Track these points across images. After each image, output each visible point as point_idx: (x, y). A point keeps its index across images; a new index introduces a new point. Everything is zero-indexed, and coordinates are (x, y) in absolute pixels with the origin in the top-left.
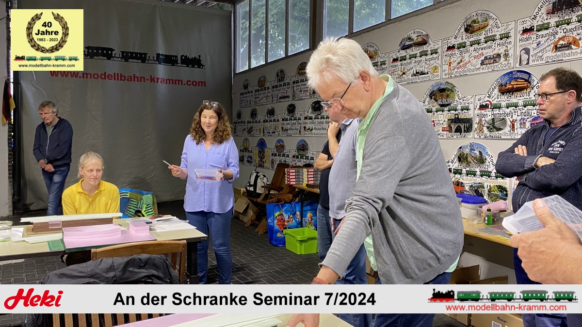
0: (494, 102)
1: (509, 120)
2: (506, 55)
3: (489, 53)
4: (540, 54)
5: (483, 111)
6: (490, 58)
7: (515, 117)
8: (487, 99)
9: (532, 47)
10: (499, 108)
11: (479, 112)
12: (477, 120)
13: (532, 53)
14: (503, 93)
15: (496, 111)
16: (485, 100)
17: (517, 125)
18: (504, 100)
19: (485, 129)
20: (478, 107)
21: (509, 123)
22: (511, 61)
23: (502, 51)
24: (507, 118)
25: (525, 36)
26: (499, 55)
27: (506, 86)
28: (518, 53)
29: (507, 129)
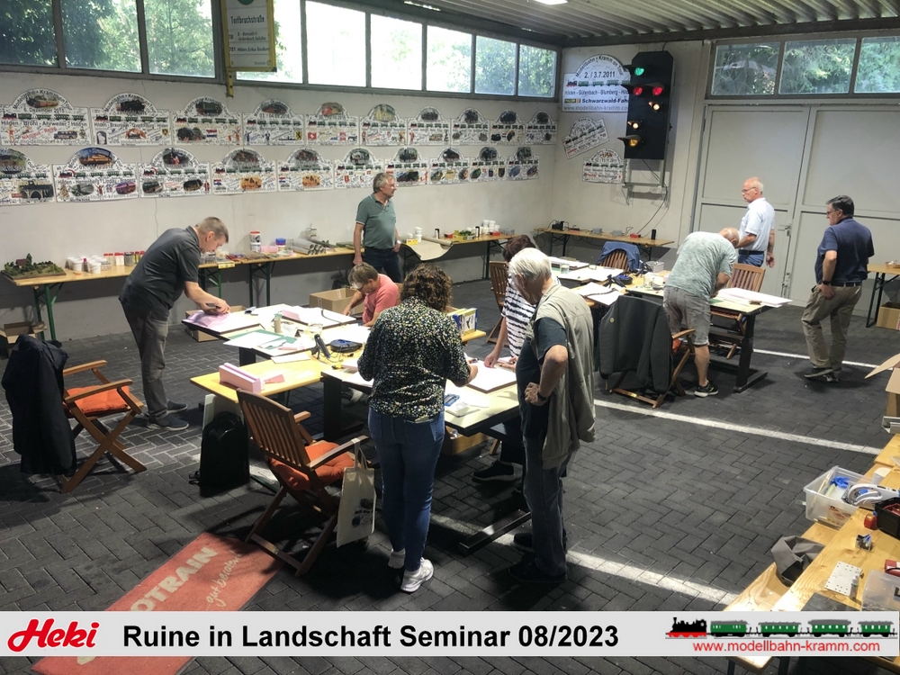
0: (78, 171)
1: (95, 186)
2: (83, 134)
3: (64, 129)
4: (116, 138)
5: (65, 179)
6: (65, 134)
7: (101, 184)
8: (67, 168)
9: (108, 132)
10: (84, 176)
11: (61, 179)
12: (59, 186)
13: (108, 136)
14: (86, 165)
15: (81, 179)
16: (67, 169)
17: (104, 190)
18: (88, 170)
19: (71, 194)
20: (58, 175)
21: (96, 188)
22: (89, 139)
23: (78, 129)
24: (93, 185)
25: (100, 122)
26: (75, 133)
27: (87, 158)
28: (95, 134)
29: (95, 193)
